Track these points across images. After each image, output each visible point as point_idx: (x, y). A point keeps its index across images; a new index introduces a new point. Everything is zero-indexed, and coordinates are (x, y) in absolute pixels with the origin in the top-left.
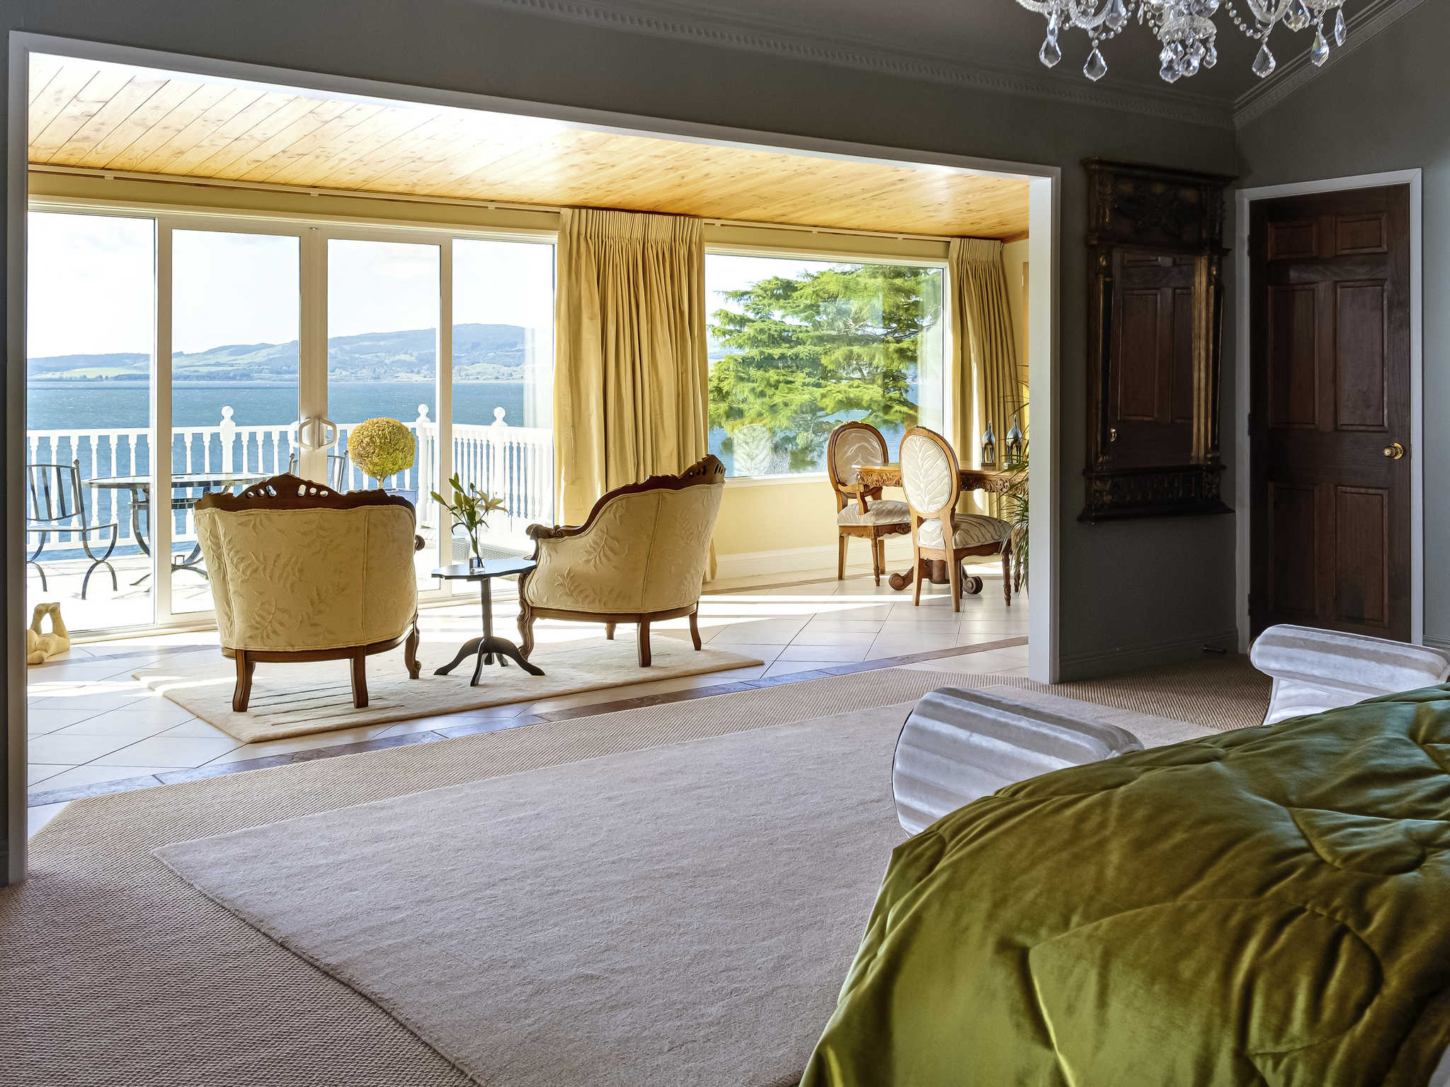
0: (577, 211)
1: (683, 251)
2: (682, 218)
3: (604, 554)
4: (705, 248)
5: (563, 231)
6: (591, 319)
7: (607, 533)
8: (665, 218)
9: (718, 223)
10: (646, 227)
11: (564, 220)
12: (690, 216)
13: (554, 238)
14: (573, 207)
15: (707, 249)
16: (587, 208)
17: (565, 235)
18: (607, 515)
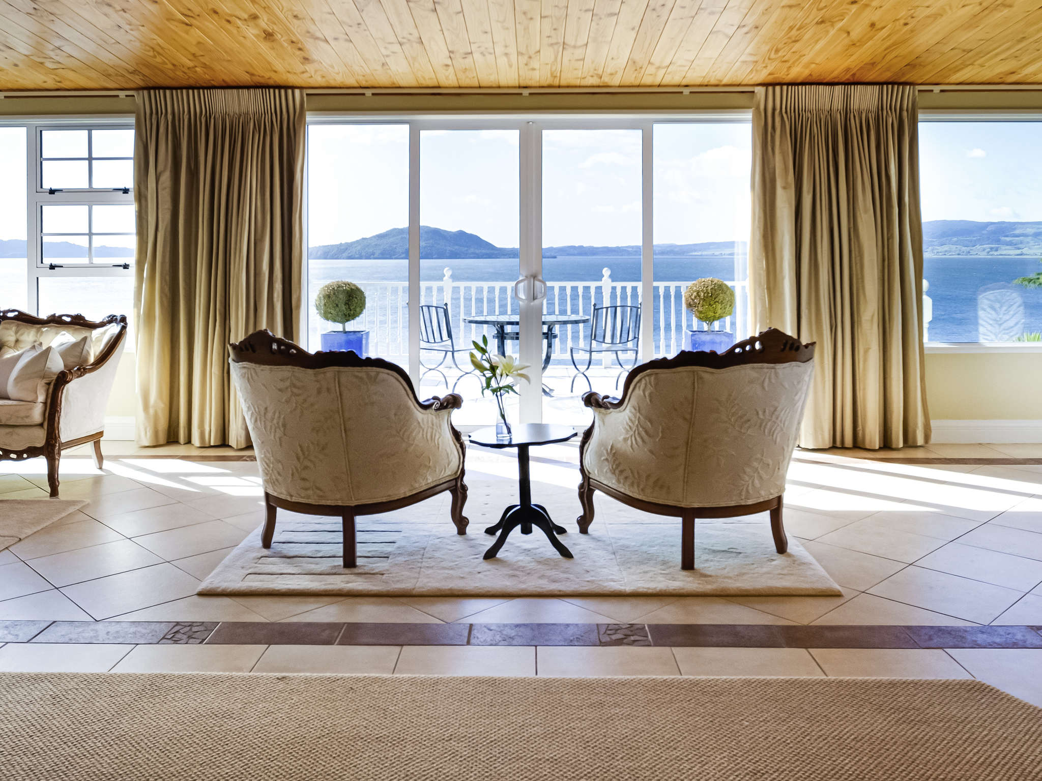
0: (770, 89)
1: (891, 119)
2: (890, 86)
3: (639, 433)
4: (919, 115)
5: (758, 108)
6: (784, 188)
7: (639, 412)
8: (869, 88)
9: (937, 89)
10: (847, 98)
11: (758, 98)
12: (899, 84)
13: (749, 115)
14: (765, 85)
15: (920, 116)
16: (781, 84)
17: (759, 112)
18: (637, 391)
